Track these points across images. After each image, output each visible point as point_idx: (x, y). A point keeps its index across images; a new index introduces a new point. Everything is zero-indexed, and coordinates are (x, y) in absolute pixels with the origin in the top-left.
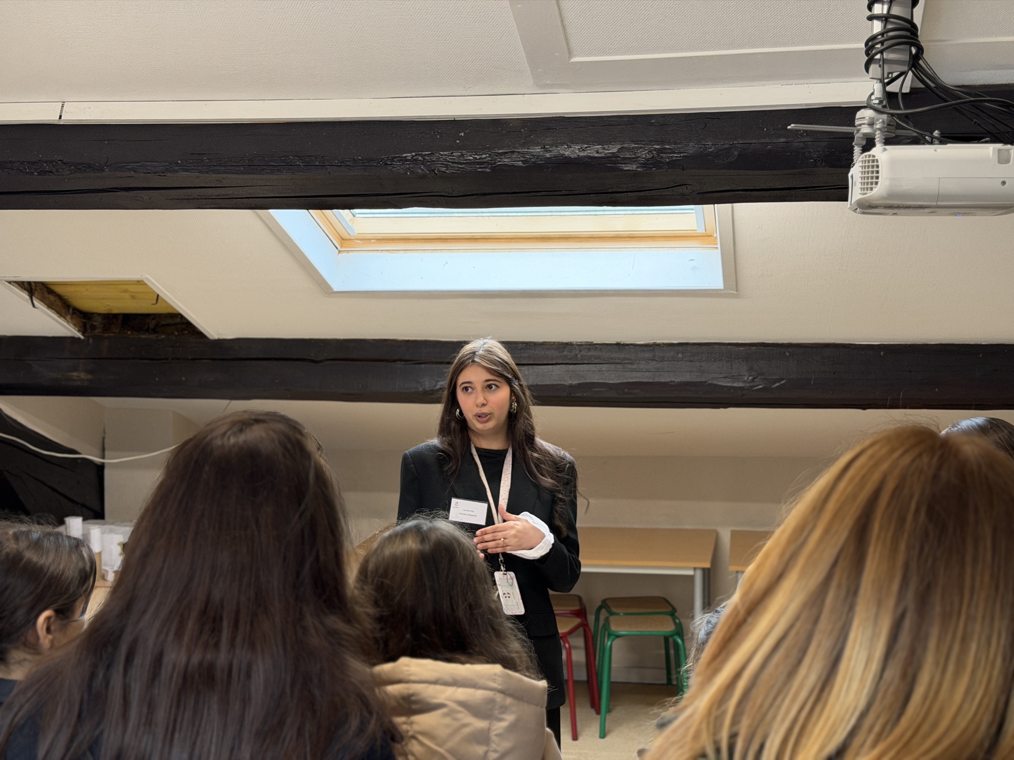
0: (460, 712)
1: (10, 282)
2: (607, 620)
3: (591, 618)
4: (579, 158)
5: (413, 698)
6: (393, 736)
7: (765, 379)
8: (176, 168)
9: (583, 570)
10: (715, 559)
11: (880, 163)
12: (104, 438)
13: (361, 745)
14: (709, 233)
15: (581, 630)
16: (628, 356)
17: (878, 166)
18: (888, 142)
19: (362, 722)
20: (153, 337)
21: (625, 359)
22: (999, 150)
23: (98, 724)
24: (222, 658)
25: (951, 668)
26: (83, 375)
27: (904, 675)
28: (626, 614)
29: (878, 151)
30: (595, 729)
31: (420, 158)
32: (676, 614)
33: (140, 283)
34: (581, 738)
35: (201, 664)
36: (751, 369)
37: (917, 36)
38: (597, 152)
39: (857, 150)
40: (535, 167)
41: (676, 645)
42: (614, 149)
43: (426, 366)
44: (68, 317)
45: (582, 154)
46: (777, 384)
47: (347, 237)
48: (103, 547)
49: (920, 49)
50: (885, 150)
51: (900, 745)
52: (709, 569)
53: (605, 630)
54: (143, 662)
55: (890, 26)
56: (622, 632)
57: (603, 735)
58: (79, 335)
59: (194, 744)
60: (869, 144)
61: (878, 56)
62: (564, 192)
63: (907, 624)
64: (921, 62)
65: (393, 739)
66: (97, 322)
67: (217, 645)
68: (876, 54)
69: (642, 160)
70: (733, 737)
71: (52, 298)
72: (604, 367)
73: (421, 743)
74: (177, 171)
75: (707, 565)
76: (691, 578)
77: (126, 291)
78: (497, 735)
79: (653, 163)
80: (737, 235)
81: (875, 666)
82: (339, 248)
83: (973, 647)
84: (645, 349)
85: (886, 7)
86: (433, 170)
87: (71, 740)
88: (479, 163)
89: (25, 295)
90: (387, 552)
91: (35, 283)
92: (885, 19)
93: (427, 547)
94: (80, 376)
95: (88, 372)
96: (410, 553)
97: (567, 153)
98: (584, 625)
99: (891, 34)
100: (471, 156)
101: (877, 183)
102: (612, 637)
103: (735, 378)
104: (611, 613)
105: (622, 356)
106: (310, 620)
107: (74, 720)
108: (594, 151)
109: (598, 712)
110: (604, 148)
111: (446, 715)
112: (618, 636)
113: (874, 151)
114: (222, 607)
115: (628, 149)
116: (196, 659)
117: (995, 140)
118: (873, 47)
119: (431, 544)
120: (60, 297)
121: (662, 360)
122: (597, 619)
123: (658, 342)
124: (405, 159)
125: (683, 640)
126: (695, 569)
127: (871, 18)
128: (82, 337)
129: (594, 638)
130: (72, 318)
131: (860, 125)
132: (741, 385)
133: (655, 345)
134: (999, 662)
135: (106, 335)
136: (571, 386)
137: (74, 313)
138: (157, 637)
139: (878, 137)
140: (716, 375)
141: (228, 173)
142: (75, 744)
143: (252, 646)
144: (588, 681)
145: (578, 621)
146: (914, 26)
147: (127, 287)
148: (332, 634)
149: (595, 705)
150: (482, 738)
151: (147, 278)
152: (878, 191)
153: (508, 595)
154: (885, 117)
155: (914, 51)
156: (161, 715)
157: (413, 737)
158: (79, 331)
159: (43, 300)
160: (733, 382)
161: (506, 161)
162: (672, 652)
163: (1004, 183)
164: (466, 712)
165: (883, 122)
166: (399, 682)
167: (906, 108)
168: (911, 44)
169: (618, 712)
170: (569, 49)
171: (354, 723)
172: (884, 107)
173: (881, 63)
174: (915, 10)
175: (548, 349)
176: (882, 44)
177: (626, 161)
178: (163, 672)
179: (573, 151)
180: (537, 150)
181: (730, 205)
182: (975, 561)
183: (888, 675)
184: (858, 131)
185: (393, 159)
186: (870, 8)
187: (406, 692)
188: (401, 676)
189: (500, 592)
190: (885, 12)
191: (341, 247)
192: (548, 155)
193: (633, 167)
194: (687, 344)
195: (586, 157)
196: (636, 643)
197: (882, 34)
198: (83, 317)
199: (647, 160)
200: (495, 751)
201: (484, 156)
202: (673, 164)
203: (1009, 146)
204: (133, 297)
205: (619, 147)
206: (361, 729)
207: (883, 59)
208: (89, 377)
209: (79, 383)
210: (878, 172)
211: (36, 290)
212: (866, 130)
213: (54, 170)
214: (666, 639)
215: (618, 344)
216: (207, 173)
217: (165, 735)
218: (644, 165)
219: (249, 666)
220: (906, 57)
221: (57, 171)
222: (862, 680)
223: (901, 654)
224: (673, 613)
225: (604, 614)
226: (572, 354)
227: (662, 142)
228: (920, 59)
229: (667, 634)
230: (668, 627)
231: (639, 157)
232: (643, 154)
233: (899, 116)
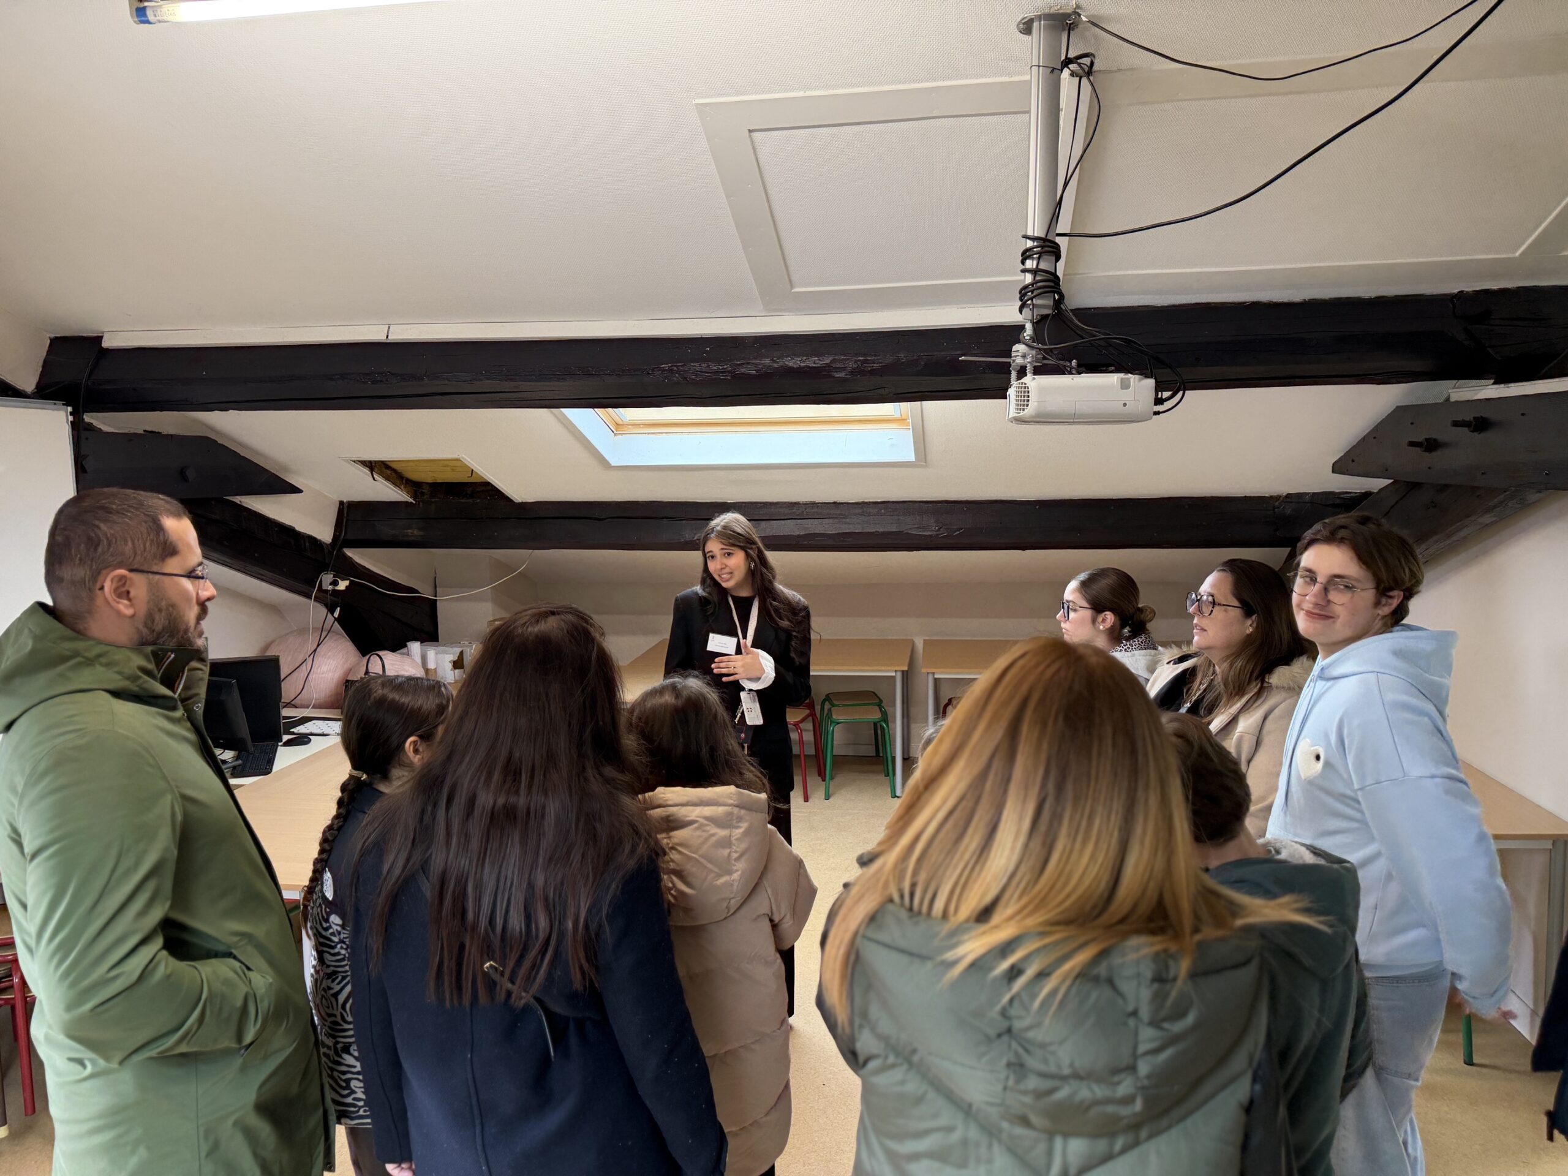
0: (707, 825)
1: (354, 462)
2: (830, 710)
3: (818, 708)
4: (800, 368)
5: (671, 818)
6: (657, 852)
7: (948, 529)
8: (481, 377)
9: (812, 673)
10: (912, 663)
11: (1030, 390)
12: (435, 578)
13: (632, 864)
14: (903, 417)
15: (811, 718)
16: (843, 513)
17: (1028, 392)
18: (1037, 371)
19: (633, 846)
20: (471, 501)
21: (841, 514)
22: (1122, 379)
23: (428, 848)
24: (522, 801)
25: (1080, 838)
26: (415, 532)
27: (1044, 844)
28: (844, 705)
29: (1028, 379)
30: (821, 793)
31: (675, 368)
32: (882, 705)
33: (458, 460)
34: (810, 800)
35: (504, 806)
36: (937, 521)
37: (1059, 285)
38: (815, 363)
39: (1014, 375)
40: (765, 376)
41: (882, 727)
42: (827, 360)
43: (687, 522)
44: (402, 487)
45: (802, 365)
46: (958, 532)
47: (621, 423)
48: (437, 663)
49: (1062, 296)
50: (1034, 379)
51: (1037, 901)
52: (907, 671)
53: (829, 718)
54: (460, 800)
55: (1038, 278)
56: (841, 719)
57: (827, 797)
58: (411, 500)
59: (501, 866)
60: (1022, 372)
61: (1029, 302)
62: (789, 394)
63: (1047, 806)
64: (1062, 306)
65: (657, 854)
66: (426, 489)
67: (517, 792)
68: (1028, 300)
69: (849, 369)
70: (913, 885)
71: (389, 472)
72: (826, 521)
73: (680, 852)
74: (482, 380)
75: (906, 668)
76: (893, 678)
77: (447, 466)
78: (737, 839)
79: (858, 372)
80: (925, 422)
81: (1022, 839)
82: (615, 432)
83: (1097, 823)
84: (856, 506)
85: (1035, 262)
86: (686, 378)
87: (408, 860)
88: (722, 372)
89: (367, 471)
90: (649, 704)
91: (375, 461)
92: (1034, 272)
93: (680, 703)
94: (414, 533)
95: (419, 529)
96: (665, 706)
97: (791, 364)
98: (812, 714)
99: (1039, 284)
100: (715, 366)
101: (1027, 405)
102: (833, 725)
103: (924, 528)
104: (833, 705)
105: (839, 512)
106: (590, 772)
107: (410, 845)
108: (813, 362)
109: (824, 780)
110: (820, 360)
111: (698, 829)
112: (838, 723)
113: (1024, 380)
114: (521, 763)
115: (839, 361)
116: (501, 801)
117: (1118, 370)
118: (1025, 294)
119: (683, 700)
120: (394, 471)
121: (869, 515)
122: (822, 709)
123: (866, 501)
124: (663, 370)
125: (888, 726)
126: (896, 671)
127: (1024, 271)
128: (414, 502)
129: (820, 725)
130: (405, 487)
131: (1016, 356)
132: (929, 533)
133: (864, 503)
134: (1116, 834)
135: (433, 500)
136: (799, 536)
137: (406, 483)
138: (471, 780)
139: (1029, 369)
140: (911, 526)
141: (522, 381)
142: (410, 864)
143: (545, 793)
144: (816, 755)
145: (808, 712)
146: (1058, 278)
147: (447, 462)
148: (607, 781)
149: (822, 774)
150: (726, 843)
151: (463, 458)
152: (1028, 411)
153: (750, 710)
154: (1034, 352)
155: (1057, 297)
156: (475, 844)
157: (673, 848)
158: (411, 497)
159: (381, 474)
160: (924, 531)
161: (743, 370)
162: (879, 732)
163: (1125, 405)
164: (713, 825)
165: (1032, 357)
166: (659, 806)
167: (1051, 345)
168: (1054, 292)
169: (839, 779)
170: (790, 281)
171: (627, 848)
172: (1034, 342)
173: (1031, 307)
174: (1057, 264)
175: (781, 507)
176: (1032, 293)
177: (838, 370)
178: (476, 811)
179: (793, 363)
180: (767, 361)
181: (919, 402)
182: (1099, 755)
183: (1032, 845)
184: (1014, 361)
185: (653, 370)
186: (1023, 263)
187: (664, 814)
188: (661, 802)
189: (744, 707)
190: (1034, 267)
191: (616, 430)
192: (776, 365)
193: (842, 375)
194: (888, 502)
195: (804, 367)
196: (851, 727)
197: (1032, 285)
198: (413, 486)
199: (854, 369)
200: (736, 852)
201: (725, 367)
202: (873, 372)
203: (1130, 375)
204: (453, 470)
205: (831, 358)
206: (633, 850)
207: (1033, 305)
208: (421, 533)
209: (412, 538)
210: (1028, 396)
211: (376, 466)
212: (1019, 361)
213: (384, 380)
214: (875, 724)
215: (835, 503)
216: (506, 381)
217: (478, 860)
218: (851, 373)
219: (544, 808)
220: (1051, 302)
221: (387, 381)
222: (1013, 848)
223: (1043, 826)
224: (880, 704)
225: (827, 706)
226: (800, 511)
227: (865, 355)
228: (1061, 303)
229: (876, 720)
230: (876, 716)
231: (847, 367)
232: (851, 365)
233: (1045, 350)
